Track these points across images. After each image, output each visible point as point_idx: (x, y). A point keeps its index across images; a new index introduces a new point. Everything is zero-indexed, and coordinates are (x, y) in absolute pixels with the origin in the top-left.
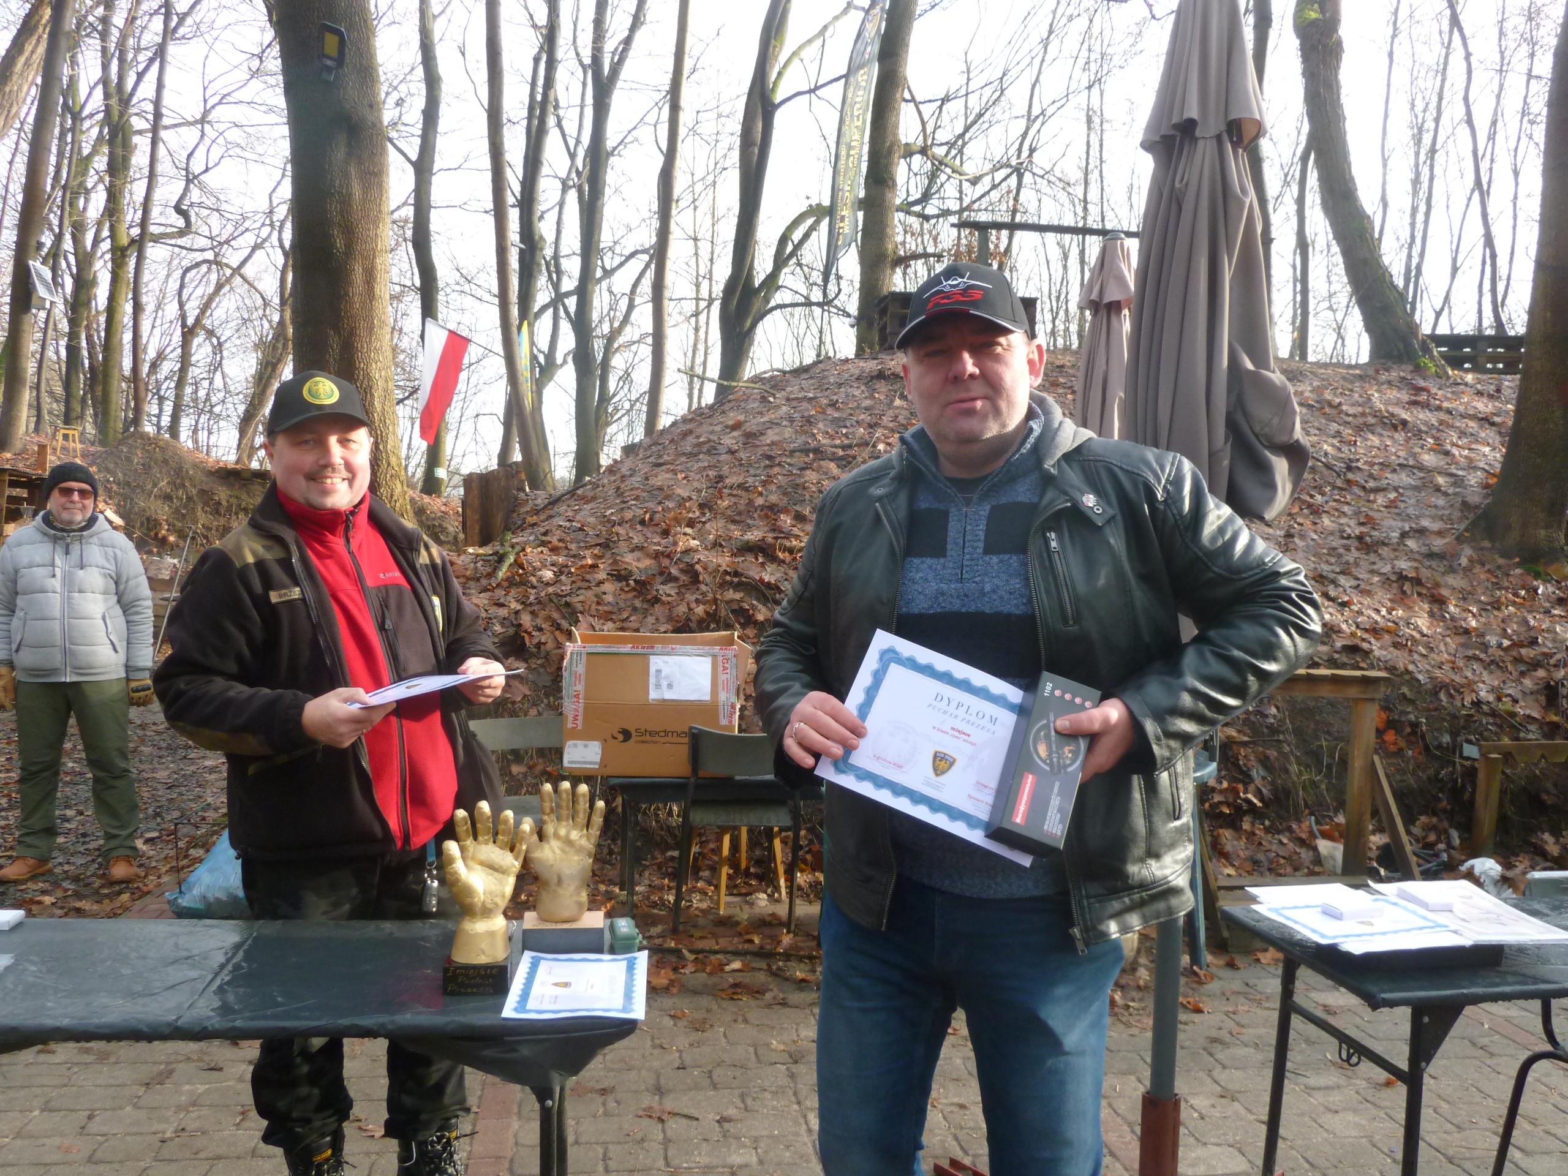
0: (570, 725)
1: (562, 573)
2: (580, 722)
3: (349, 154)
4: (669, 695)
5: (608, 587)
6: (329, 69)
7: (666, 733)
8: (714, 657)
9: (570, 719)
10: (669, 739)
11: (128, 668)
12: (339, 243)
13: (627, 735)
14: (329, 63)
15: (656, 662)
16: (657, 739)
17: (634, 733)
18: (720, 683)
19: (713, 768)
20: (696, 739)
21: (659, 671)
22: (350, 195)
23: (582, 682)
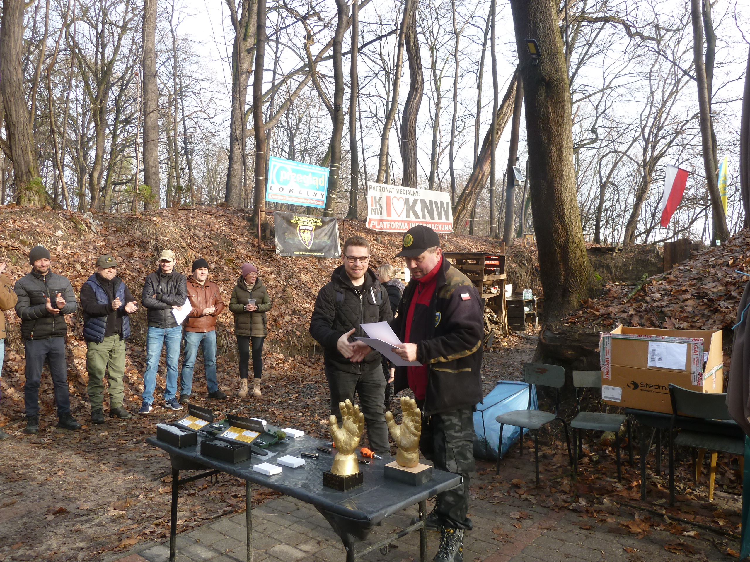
0: (605, 377)
1: (666, 294)
2: (609, 376)
3: (547, 96)
4: (659, 365)
5: (690, 303)
6: (535, 59)
7: (659, 387)
8: (689, 344)
9: (605, 373)
10: (661, 390)
12: (544, 138)
13: (636, 386)
14: (534, 56)
15: (652, 345)
16: (653, 389)
17: (640, 385)
18: (692, 360)
19: (686, 411)
20: (673, 391)
21: (654, 351)
22: (548, 115)
23: (610, 354)
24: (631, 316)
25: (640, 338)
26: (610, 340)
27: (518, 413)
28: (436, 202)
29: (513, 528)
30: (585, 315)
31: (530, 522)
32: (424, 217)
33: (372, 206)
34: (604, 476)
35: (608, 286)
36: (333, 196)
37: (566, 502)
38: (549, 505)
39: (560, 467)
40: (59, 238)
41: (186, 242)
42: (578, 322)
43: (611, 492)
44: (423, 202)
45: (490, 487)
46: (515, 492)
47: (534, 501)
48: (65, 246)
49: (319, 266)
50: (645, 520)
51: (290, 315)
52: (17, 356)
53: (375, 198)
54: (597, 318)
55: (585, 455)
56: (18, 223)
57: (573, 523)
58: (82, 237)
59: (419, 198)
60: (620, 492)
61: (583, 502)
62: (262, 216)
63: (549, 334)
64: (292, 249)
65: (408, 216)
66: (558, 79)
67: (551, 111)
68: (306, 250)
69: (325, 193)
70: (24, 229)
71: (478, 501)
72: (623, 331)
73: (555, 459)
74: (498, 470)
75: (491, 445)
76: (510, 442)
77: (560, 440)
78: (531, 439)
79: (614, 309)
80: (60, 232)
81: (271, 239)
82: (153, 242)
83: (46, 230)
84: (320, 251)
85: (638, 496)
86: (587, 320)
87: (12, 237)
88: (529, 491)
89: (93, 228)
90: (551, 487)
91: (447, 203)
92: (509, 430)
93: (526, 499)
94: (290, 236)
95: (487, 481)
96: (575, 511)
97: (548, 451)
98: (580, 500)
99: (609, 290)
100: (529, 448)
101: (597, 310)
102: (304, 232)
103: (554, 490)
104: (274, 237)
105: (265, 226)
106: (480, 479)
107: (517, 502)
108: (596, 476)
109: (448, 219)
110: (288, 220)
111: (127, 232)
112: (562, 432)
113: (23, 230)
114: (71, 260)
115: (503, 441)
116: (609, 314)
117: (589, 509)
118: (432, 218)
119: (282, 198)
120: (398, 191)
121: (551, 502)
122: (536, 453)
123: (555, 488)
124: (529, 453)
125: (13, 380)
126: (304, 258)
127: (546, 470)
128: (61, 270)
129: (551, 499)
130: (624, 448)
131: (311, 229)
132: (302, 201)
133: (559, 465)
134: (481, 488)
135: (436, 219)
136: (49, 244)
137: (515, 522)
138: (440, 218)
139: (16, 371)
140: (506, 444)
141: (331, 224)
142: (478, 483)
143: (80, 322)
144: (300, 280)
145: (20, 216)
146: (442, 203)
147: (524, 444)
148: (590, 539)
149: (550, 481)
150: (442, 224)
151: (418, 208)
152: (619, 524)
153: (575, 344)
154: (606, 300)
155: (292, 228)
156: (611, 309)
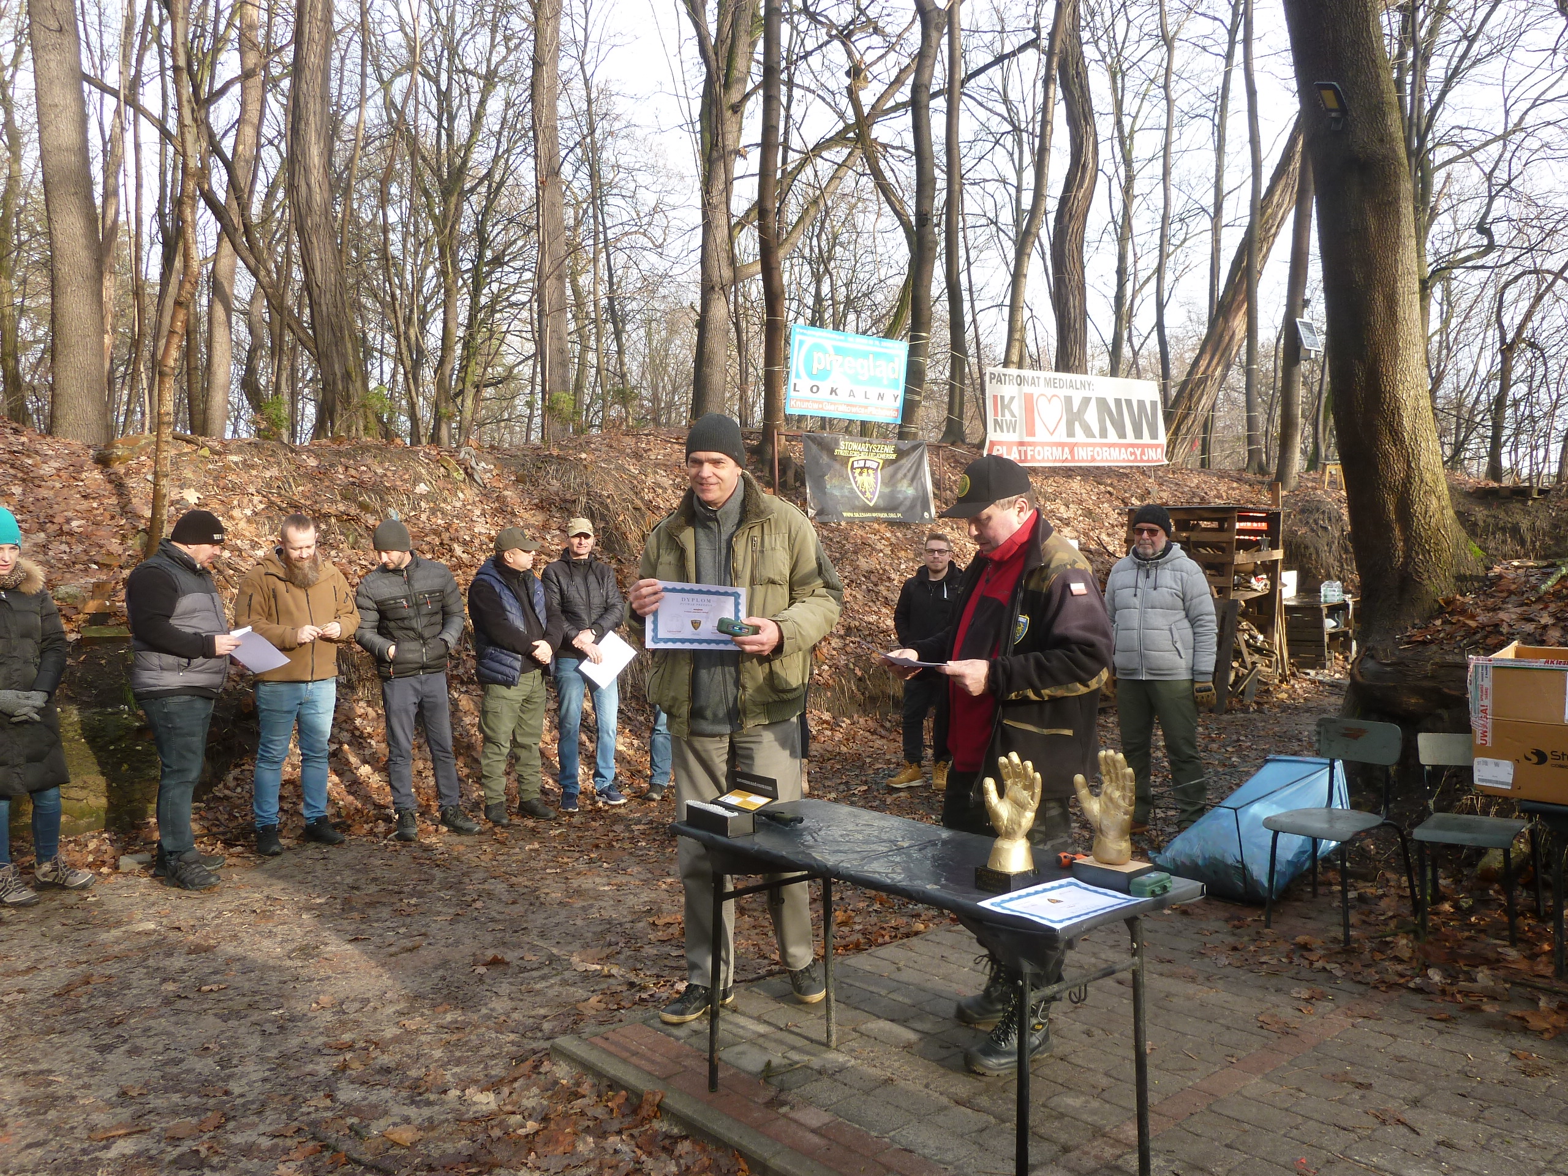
0: (1479, 742)
3: (1362, 192)
6: (1337, 120)
9: (1479, 734)
11: (1193, 671)
12: (1358, 277)
13: (1541, 757)
17: (1549, 756)
22: (1365, 229)
23: (1490, 697)
24: (1545, 627)
25: (1548, 666)
26: (1490, 671)
27: (1307, 813)
28: (1129, 402)
29: (1298, 1013)
30: (1448, 628)
31: (1331, 1005)
32: (1104, 433)
33: (996, 414)
34: (1482, 936)
35: (1497, 569)
36: (917, 398)
37: (1402, 976)
38: (1369, 980)
39: (1391, 918)
40: (422, 496)
41: (642, 499)
42: (1432, 642)
43: (1494, 962)
44: (1102, 403)
45: (1252, 948)
46: (1302, 956)
47: (1339, 973)
48: (433, 512)
49: (893, 540)
50: (1560, 1010)
51: (841, 637)
52: (370, 710)
53: (1002, 397)
54: (1471, 632)
55: (1443, 898)
56: (353, 472)
57: (1414, 1010)
58: (461, 495)
59: (1094, 395)
60: (1513, 962)
61: (1435, 976)
62: (780, 444)
63: (1370, 664)
64: (840, 508)
65: (1071, 433)
66: (1385, 157)
67: (1372, 223)
68: (866, 509)
69: (901, 392)
70: (363, 482)
71: (1230, 968)
72: (1518, 654)
73: (1383, 904)
74: (1268, 919)
75: (1255, 874)
76: (1291, 869)
77: (1395, 870)
78: (1334, 868)
79: (1509, 615)
80: (422, 485)
81: (796, 488)
82: (583, 499)
83: (399, 483)
84: (893, 509)
85: (1549, 970)
86: (1451, 636)
87: (345, 498)
88: (1329, 956)
89: (476, 477)
90: (1372, 950)
91: (1154, 404)
92: (1290, 846)
93: (1324, 969)
94: (835, 482)
95: (1246, 938)
96: (1419, 990)
97: (1370, 890)
98: (1430, 972)
99: (1500, 577)
100: (1331, 884)
101: (1473, 617)
102: (861, 474)
103: (1378, 956)
104: (803, 484)
105: (785, 463)
106: (1234, 934)
107: (1305, 974)
108: (1467, 934)
109: (1154, 436)
110: (828, 448)
111: (535, 484)
112: (1398, 855)
113: (362, 484)
114: (446, 536)
115: (1278, 867)
116: (1497, 626)
117: (1447, 988)
118: (1122, 435)
119: (816, 406)
120: (1049, 382)
121: (1371, 975)
122: (1344, 892)
123: (1382, 952)
124: (1331, 893)
125: (367, 752)
126: (862, 524)
127: (1364, 922)
128: (429, 556)
129: (1372, 970)
130: (1526, 886)
131: (875, 466)
132: (854, 410)
133: (1391, 914)
134: (1235, 949)
135: (1130, 437)
136: (406, 509)
137: (1302, 1005)
138: (1138, 434)
139: (370, 736)
140: (1284, 873)
141: (915, 455)
142: (1230, 940)
143: (467, 649)
144: (857, 567)
145: (354, 458)
146: (1141, 403)
147: (1320, 877)
148: (1447, 1036)
149: (1371, 939)
150: (1143, 446)
151: (1092, 416)
152: (1506, 1014)
153: (1426, 684)
154: (1493, 597)
155: (837, 466)
156: (1502, 615)
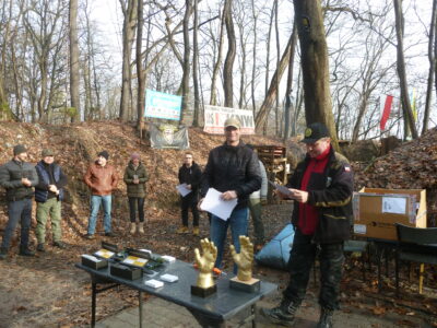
1: (387, 169)
2: (359, 218)
4: (389, 211)
5: (402, 173)
6: (307, 29)
7: (389, 224)
8: (407, 198)
10: (390, 227)
16: (385, 226)
17: (377, 224)
18: (409, 208)
20: (398, 227)
21: (386, 203)
22: (315, 62)
23: (359, 205)
24: (367, 181)
25: (377, 195)
26: (359, 196)
28: (245, 117)
33: (207, 119)
34: (355, 279)
36: (184, 113)
40: (19, 139)
49: (177, 155)
50: (382, 306)
51: (160, 184)
53: (209, 114)
58: (34, 139)
59: (235, 114)
60: (365, 288)
62: (142, 125)
64: (161, 145)
68: (169, 145)
69: (179, 111)
72: (366, 191)
80: (20, 135)
81: (148, 139)
83: (11, 135)
84: (177, 145)
85: (376, 291)
89: (40, 133)
91: (251, 117)
94: (159, 137)
98: (342, 294)
102: (167, 135)
105: (144, 131)
108: (350, 279)
109: (251, 126)
111: (60, 136)
117: (348, 299)
118: (243, 125)
120: (222, 110)
126: (168, 150)
131: (171, 132)
138: (247, 125)
141: (184, 130)
144: (166, 163)
146: (248, 117)
150: (248, 129)
152: (367, 309)
155: (160, 132)
